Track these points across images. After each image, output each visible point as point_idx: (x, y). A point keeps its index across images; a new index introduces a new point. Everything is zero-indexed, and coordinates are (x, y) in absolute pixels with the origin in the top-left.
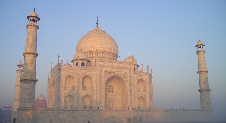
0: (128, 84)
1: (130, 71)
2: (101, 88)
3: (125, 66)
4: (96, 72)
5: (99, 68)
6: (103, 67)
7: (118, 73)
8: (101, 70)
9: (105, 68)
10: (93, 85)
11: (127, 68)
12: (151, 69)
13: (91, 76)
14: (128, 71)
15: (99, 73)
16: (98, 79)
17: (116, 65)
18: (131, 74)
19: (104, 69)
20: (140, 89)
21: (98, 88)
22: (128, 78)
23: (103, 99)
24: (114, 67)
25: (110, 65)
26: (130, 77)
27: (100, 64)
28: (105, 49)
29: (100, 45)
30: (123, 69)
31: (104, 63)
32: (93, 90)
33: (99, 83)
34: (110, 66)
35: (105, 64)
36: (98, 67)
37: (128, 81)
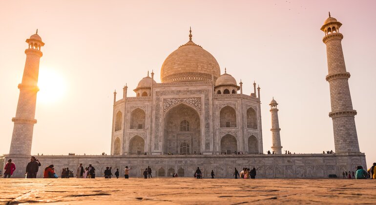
0: (202, 116)
1: (206, 96)
2: (157, 125)
3: (198, 89)
4: (151, 103)
5: (155, 97)
6: (162, 94)
7: (185, 100)
8: (158, 99)
9: (165, 95)
10: (146, 121)
11: (200, 91)
12: (259, 89)
13: (144, 109)
14: (203, 96)
15: (154, 103)
16: (154, 112)
17: (182, 89)
18: (208, 100)
19: (162, 98)
20: (230, 123)
21: (154, 125)
22: (203, 107)
23: (160, 141)
24: (180, 91)
25: (173, 90)
26: (207, 104)
27: (156, 90)
28: (187, 68)
29: (179, 64)
30: (194, 94)
31: (163, 88)
32: (146, 128)
33: (154, 119)
34: (173, 92)
35: (164, 90)
36: (154, 95)
37: (203, 112)
